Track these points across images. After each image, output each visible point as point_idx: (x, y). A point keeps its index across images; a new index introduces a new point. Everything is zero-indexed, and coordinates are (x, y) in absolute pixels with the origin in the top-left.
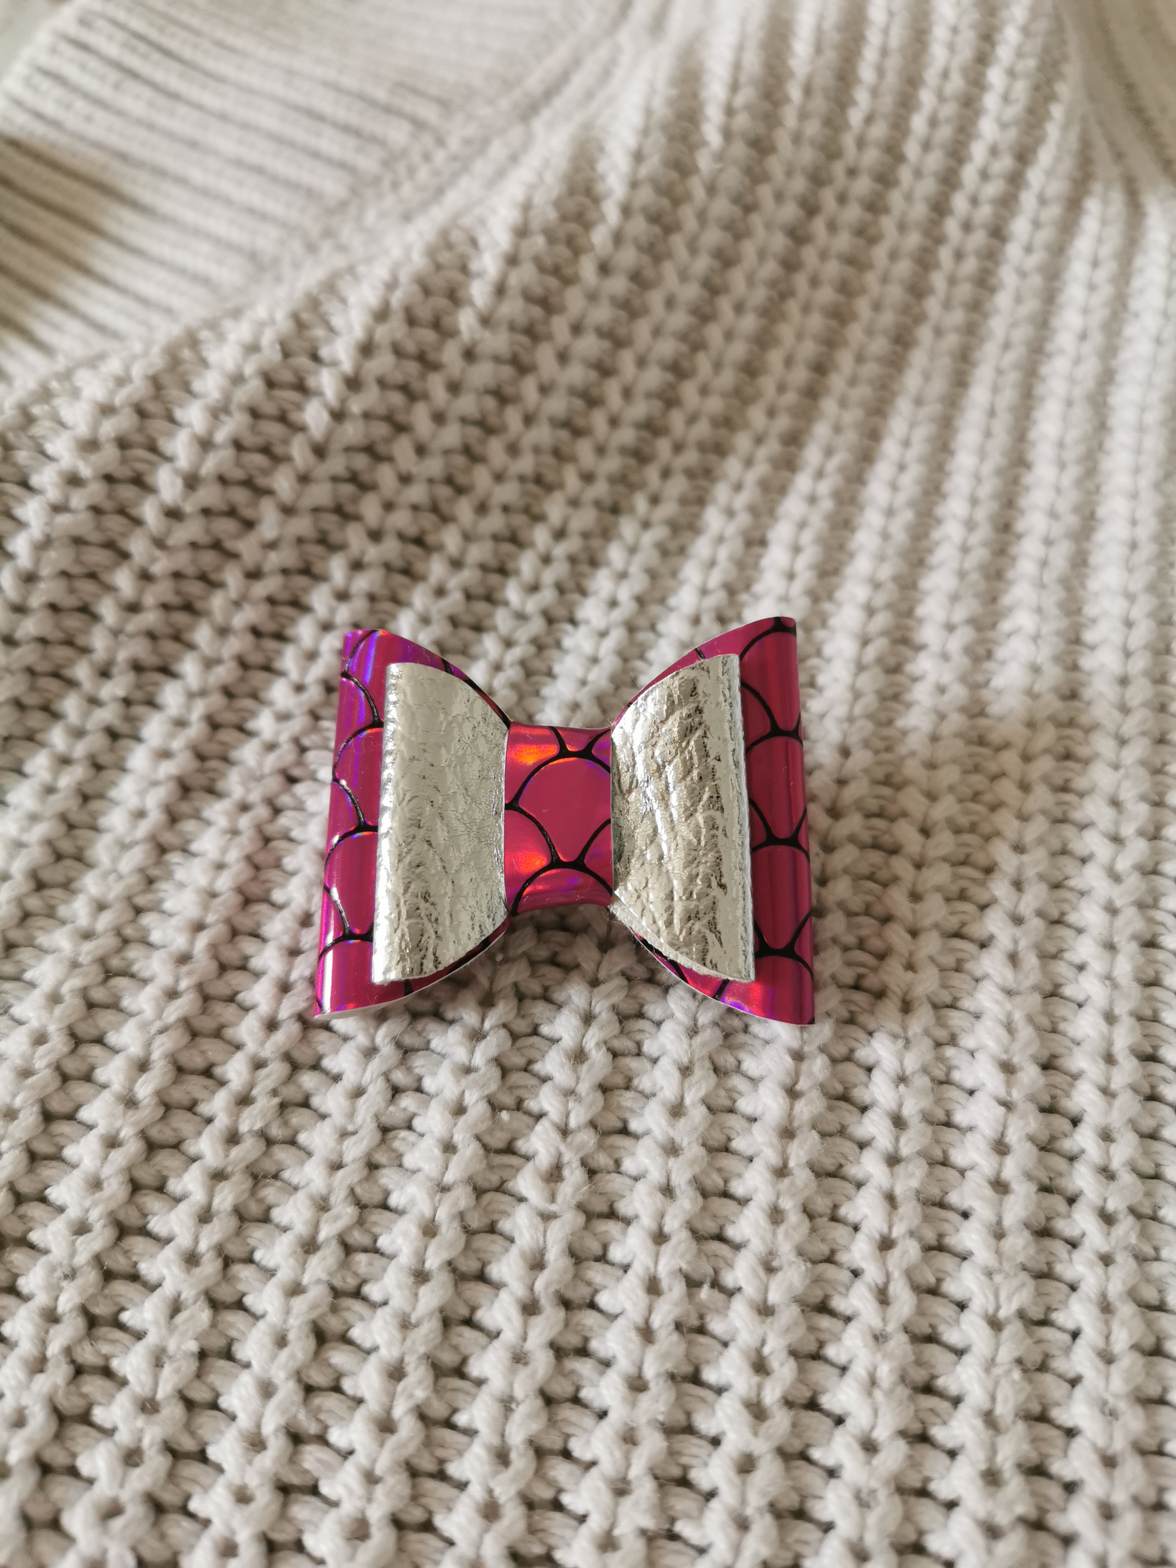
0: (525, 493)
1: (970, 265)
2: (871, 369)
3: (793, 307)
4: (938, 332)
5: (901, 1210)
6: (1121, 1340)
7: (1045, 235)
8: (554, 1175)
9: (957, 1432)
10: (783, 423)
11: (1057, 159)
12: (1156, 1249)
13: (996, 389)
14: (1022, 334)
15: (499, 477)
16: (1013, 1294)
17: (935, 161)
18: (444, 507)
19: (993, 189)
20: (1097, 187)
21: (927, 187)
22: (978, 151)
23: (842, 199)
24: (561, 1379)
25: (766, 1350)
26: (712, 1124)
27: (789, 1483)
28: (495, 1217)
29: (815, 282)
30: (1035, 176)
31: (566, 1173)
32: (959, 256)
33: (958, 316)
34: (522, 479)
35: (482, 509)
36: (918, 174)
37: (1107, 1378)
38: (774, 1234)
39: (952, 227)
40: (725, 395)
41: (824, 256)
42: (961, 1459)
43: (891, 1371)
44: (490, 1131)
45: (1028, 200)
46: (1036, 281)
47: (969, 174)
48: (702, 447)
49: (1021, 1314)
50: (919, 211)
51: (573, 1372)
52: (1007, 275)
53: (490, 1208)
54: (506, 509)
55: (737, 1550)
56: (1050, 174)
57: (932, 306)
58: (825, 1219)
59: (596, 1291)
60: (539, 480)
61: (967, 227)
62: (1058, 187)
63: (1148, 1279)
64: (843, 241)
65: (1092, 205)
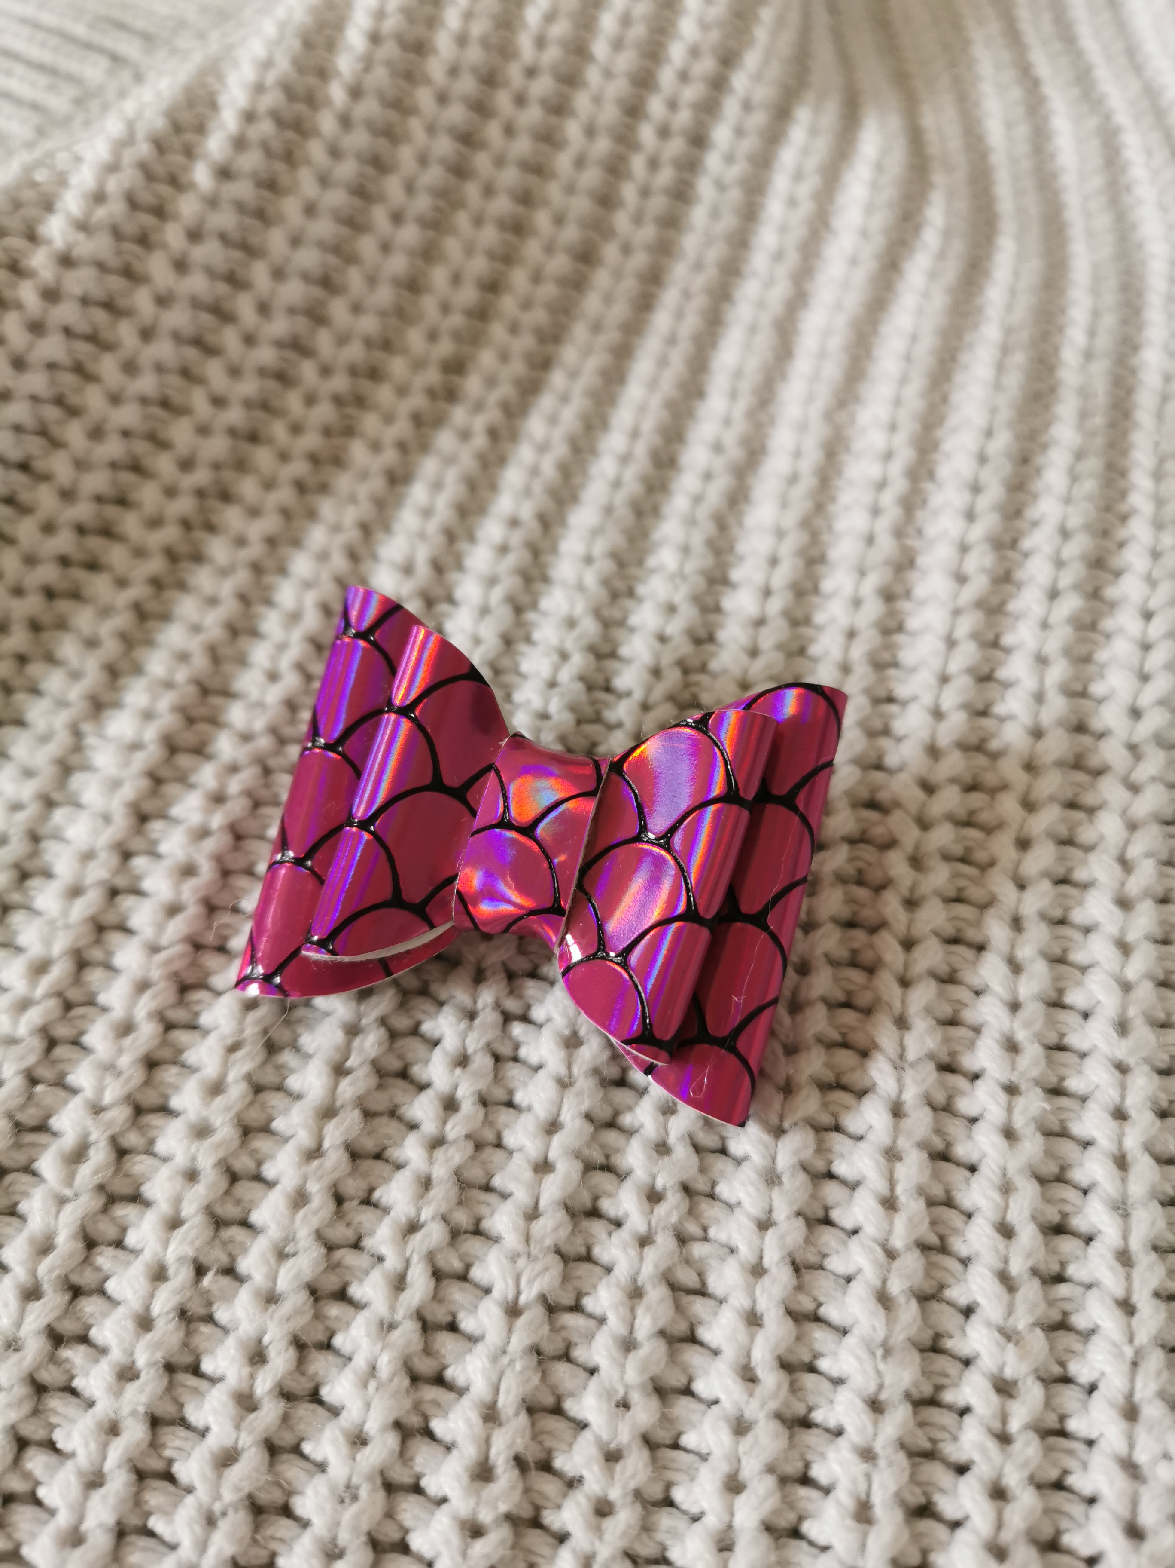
0: (147, 417)
1: (666, 176)
2: (548, 291)
3: (462, 220)
4: (626, 250)
5: (432, 1193)
6: (645, 1326)
7: (749, 144)
8: (78, 1155)
9: (452, 1425)
10: (445, 348)
11: (766, 62)
12: (705, 1229)
13: (679, 315)
14: (714, 254)
15: (115, 399)
16: (535, 1278)
17: (626, 61)
18: (55, 430)
19: (691, 93)
20: (810, 96)
21: (618, 88)
22: (677, 52)
23: (521, 100)
24: (51, 1367)
25: (266, 1340)
26: (251, 1103)
27: (269, 1478)
28: (16, 1198)
29: (489, 191)
30: (740, 81)
31: (92, 1152)
32: (653, 164)
33: (648, 233)
34: (144, 401)
35: (96, 433)
36: (608, 74)
37: (623, 1367)
38: (293, 1220)
39: (647, 134)
40: (383, 314)
41: (500, 162)
42: (455, 1452)
43: (390, 1361)
44: (23, 1107)
45: (731, 107)
46: (735, 195)
47: (667, 77)
48: (353, 371)
49: (543, 1299)
50: (609, 114)
51: (67, 1360)
52: (705, 188)
53: (11, 1189)
54: (126, 434)
55: (202, 1546)
56: (758, 77)
57: (621, 221)
58: (355, 1202)
59: (107, 1278)
60: (165, 403)
61: (664, 132)
62: (764, 93)
63: (688, 1261)
64: (522, 146)
65: (803, 115)
